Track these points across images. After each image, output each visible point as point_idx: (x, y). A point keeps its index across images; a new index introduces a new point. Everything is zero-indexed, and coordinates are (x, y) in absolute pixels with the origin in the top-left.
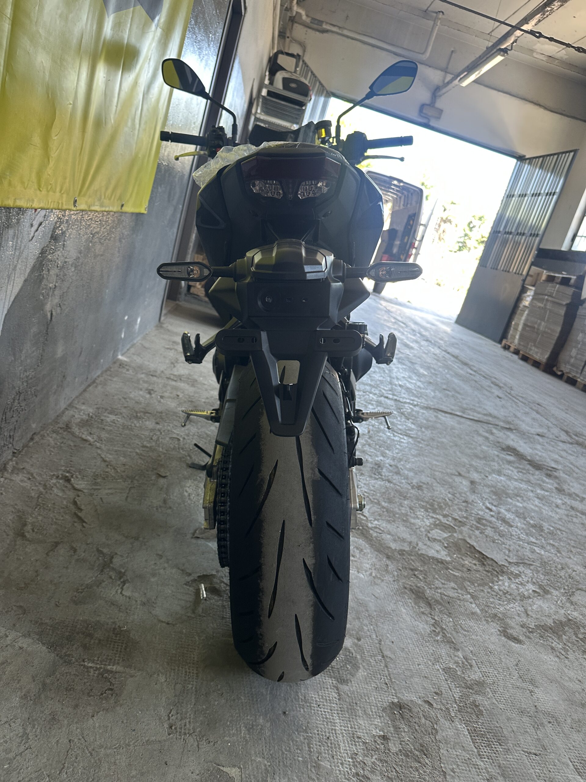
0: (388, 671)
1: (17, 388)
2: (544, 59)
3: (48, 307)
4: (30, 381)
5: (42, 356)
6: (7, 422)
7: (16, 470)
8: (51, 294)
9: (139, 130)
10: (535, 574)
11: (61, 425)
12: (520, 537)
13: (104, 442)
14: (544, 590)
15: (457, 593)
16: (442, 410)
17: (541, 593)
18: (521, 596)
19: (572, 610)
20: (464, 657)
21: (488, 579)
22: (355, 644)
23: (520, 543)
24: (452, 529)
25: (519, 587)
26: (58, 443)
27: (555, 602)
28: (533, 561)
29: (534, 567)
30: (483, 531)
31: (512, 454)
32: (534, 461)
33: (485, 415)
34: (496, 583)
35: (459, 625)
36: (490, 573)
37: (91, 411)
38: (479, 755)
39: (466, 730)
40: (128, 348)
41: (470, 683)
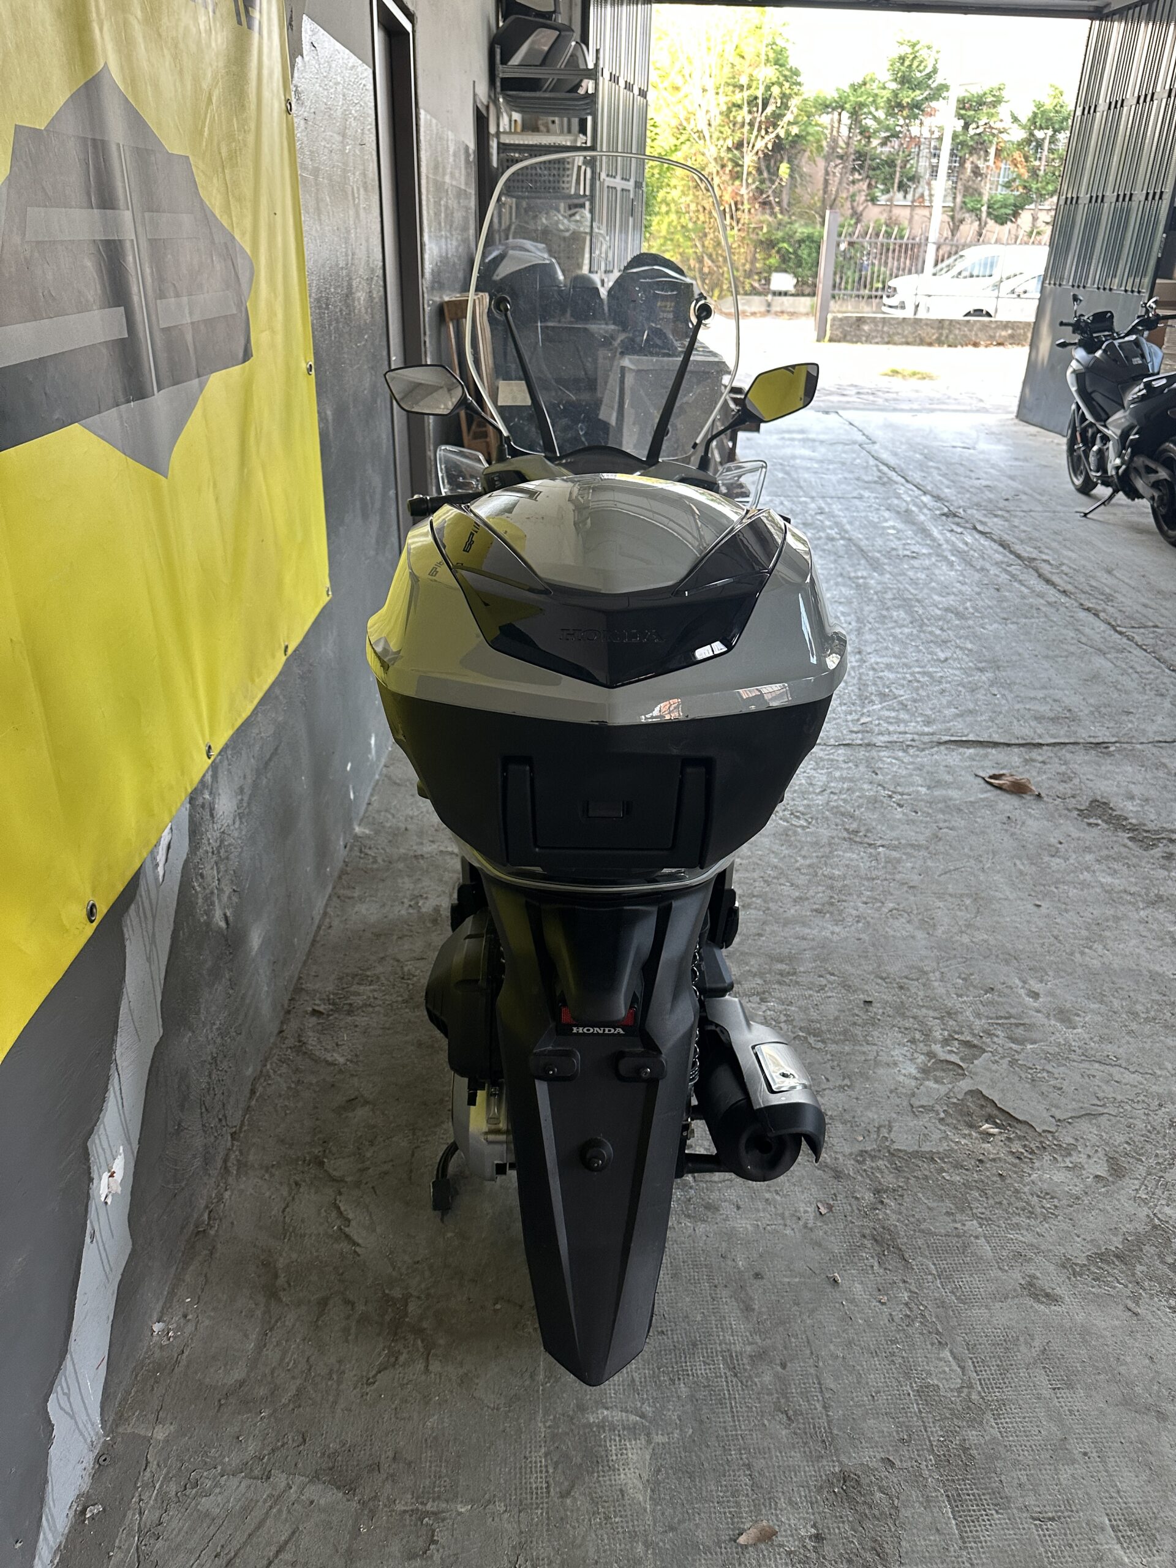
0: (828, 1416)
1: (209, 1058)
4: (224, 1028)
6: (210, 1108)
7: (243, 1167)
8: (215, 897)
10: (1105, 1136)
11: (291, 1042)
12: (1086, 1050)
13: (361, 1058)
14: (1117, 1170)
15: (955, 1221)
16: (964, 739)
17: (1110, 1179)
18: (1072, 1196)
19: (1164, 1202)
20: (954, 1358)
21: (1016, 1173)
22: (776, 1375)
23: (1086, 1065)
24: (958, 1071)
25: (1069, 1175)
26: (293, 1086)
27: (1134, 1193)
28: (1104, 1106)
29: (1104, 1118)
30: (1016, 1057)
31: (1100, 822)
32: (1145, 825)
33: (1054, 720)
34: (1027, 1180)
35: (952, 1292)
36: (1019, 1158)
37: (330, 988)
38: (962, 1538)
39: (945, 1498)
40: (366, 801)
41: (960, 1408)
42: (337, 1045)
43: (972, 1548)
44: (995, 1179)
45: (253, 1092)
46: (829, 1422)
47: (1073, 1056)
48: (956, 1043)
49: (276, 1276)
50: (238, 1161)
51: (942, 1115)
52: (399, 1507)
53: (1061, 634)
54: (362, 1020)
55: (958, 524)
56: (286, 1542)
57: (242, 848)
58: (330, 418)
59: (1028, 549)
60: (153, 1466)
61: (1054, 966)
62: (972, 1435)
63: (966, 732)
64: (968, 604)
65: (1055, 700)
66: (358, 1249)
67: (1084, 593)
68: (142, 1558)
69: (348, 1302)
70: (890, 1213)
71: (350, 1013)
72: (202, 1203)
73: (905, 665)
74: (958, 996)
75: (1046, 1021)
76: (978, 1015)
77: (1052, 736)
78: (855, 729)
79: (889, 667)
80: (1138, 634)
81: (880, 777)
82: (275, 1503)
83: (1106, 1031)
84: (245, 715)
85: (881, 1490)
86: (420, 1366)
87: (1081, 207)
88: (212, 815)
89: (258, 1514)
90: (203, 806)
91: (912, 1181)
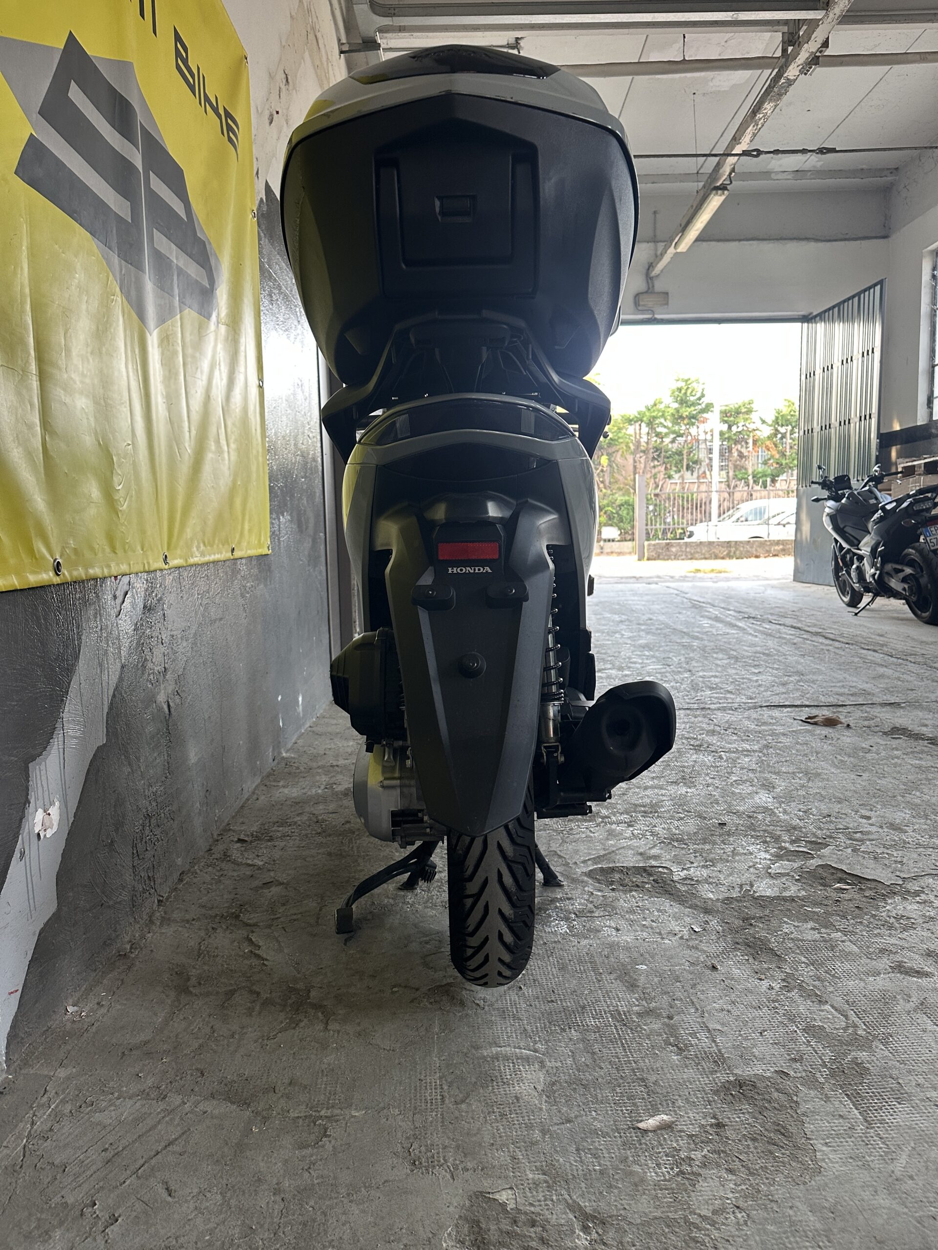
0: (717, 1046)
1: (144, 810)
2: (789, 177)
3: (161, 698)
4: (159, 800)
5: (168, 763)
6: (141, 857)
7: (166, 920)
8: (161, 679)
9: (228, 452)
11: (217, 855)
12: (919, 842)
13: (278, 862)
15: (820, 933)
16: (781, 704)
18: (926, 917)
20: (836, 1010)
21: (871, 906)
22: (664, 1024)
23: (921, 850)
24: (807, 855)
25: (921, 906)
26: (216, 878)
30: (858, 847)
31: (901, 737)
33: (852, 695)
34: (883, 909)
35: (826, 971)
36: (873, 899)
37: (255, 828)
38: (867, 1121)
39: (844, 1095)
40: (293, 741)
41: (848, 1039)
42: (258, 856)
43: (878, 1127)
44: (853, 910)
45: (180, 879)
46: (719, 1050)
47: (908, 845)
48: (803, 842)
49: (188, 979)
50: (162, 917)
51: (798, 878)
52: (293, 1114)
53: (849, 660)
54: (280, 843)
55: (757, 621)
56: (176, 1139)
57: (186, 665)
59: (816, 629)
60: (51, 1094)
61: (880, 803)
62: (863, 1055)
63: (782, 701)
64: (772, 650)
65: (851, 687)
66: (266, 962)
67: (863, 643)
68: (28, 1153)
69: (251, 992)
70: (760, 931)
71: (270, 840)
72: (127, 939)
73: (727, 675)
74: (801, 820)
75: (880, 830)
76: (820, 828)
77: (853, 701)
79: (715, 676)
80: (911, 658)
81: (715, 722)
82: (169, 1114)
85: (779, 1091)
86: (321, 1026)
87: (815, 434)
89: (150, 1122)
91: (777, 912)
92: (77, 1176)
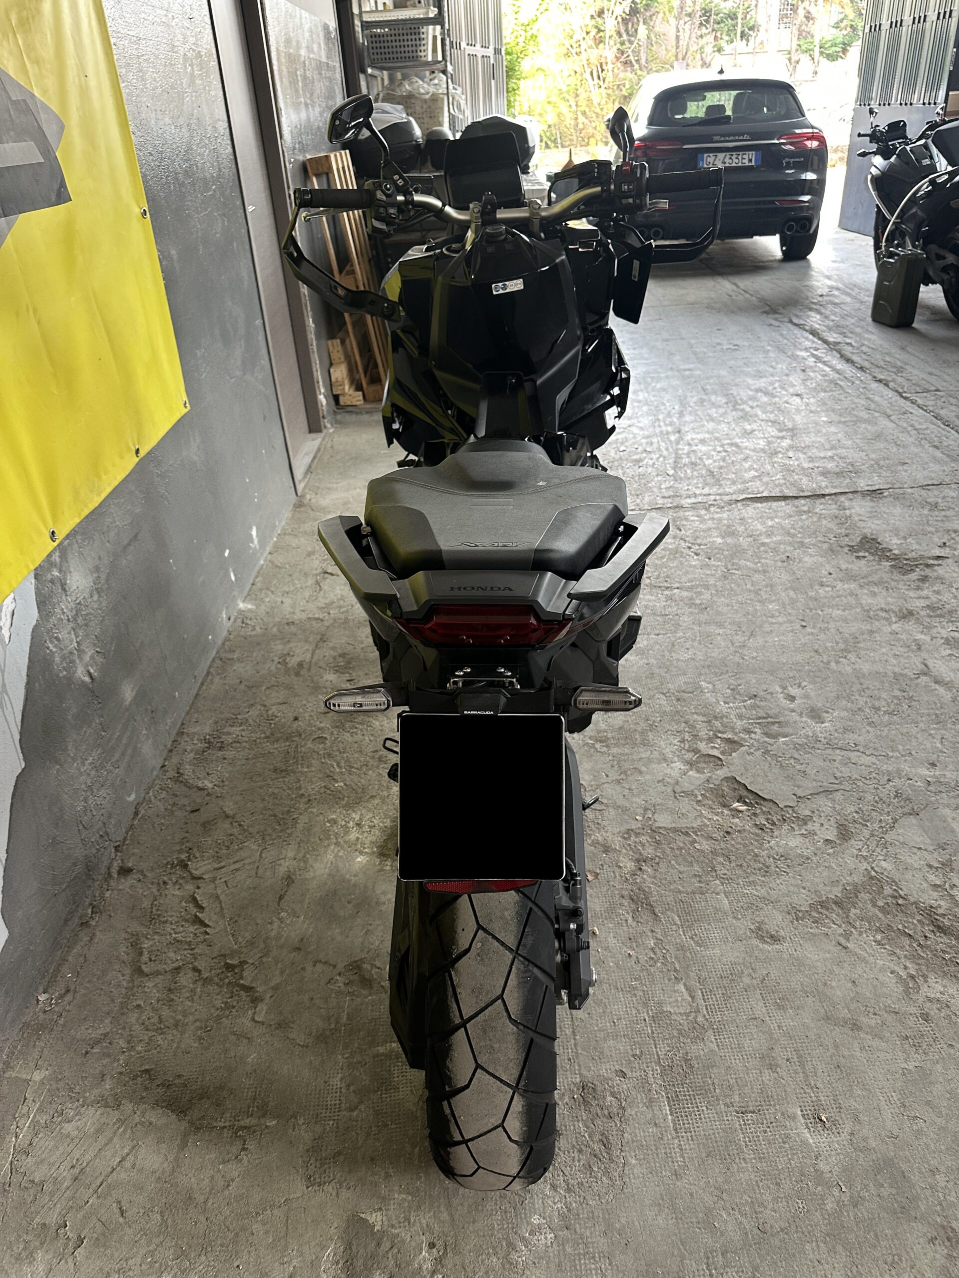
0: (575, 1040)
1: (83, 786)
5: (101, 724)
8: (76, 658)
10: (838, 807)
11: (172, 773)
12: (830, 740)
13: (226, 783)
14: (844, 833)
15: (700, 882)
16: (759, 495)
17: (838, 842)
18: (802, 857)
19: (881, 858)
20: (687, 989)
21: (756, 840)
23: (829, 751)
24: (717, 761)
25: (801, 839)
26: (169, 807)
27: (856, 852)
28: (840, 783)
29: (839, 794)
30: (769, 748)
31: (867, 554)
32: (906, 554)
33: (839, 474)
34: (766, 846)
35: (691, 938)
36: (762, 829)
37: (207, 730)
38: (675, 1130)
39: (665, 1099)
40: (251, 582)
41: (686, 1029)
42: (208, 774)
43: (683, 1137)
44: (739, 846)
45: (136, 813)
46: (575, 1045)
47: (819, 745)
48: (719, 741)
49: (141, 954)
51: (700, 798)
52: (219, 1124)
53: (853, 403)
54: (230, 754)
55: (776, 319)
56: (128, 1155)
57: (103, 617)
58: (175, 257)
59: (835, 335)
60: (29, 1101)
61: (812, 674)
62: (694, 1049)
63: (761, 490)
64: (777, 385)
65: (841, 458)
66: (208, 930)
67: (878, 367)
68: (14, 1170)
69: (195, 970)
70: (647, 878)
71: (221, 748)
72: (88, 901)
73: (717, 439)
74: (725, 703)
75: (798, 718)
76: (740, 717)
77: (835, 487)
78: (666, 495)
79: (703, 442)
80: (920, 398)
81: (683, 532)
82: (123, 1124)
83: (850, 723)
84: (91, 507)
85: (613, 1095)
86: (249, 1015)
88: (64, 590)
89: (107, 1134)
90: (52, 581)
91: (668, 851)
92: (52, 1194)
